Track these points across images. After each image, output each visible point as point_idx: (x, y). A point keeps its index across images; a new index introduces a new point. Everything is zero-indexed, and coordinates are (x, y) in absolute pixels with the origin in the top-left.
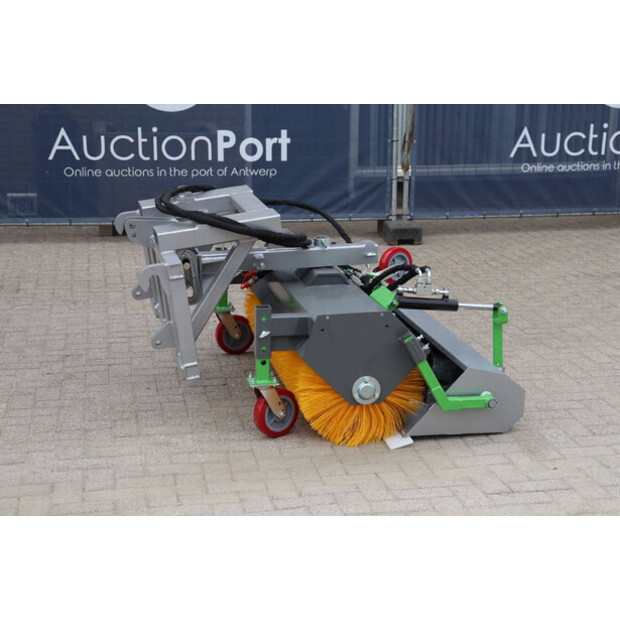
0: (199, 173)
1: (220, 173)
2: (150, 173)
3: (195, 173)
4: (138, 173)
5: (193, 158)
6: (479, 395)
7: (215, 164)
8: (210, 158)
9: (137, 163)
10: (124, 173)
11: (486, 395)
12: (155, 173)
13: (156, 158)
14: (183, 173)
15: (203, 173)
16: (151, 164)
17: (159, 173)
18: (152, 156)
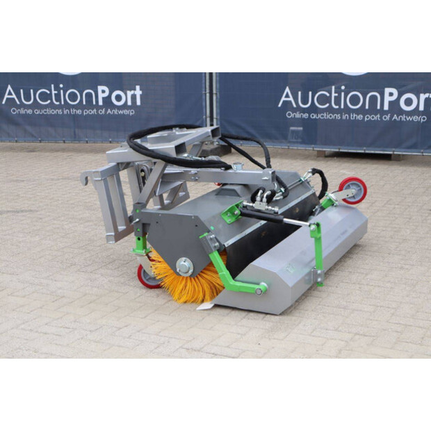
0: (370, 117)
1: (385, 118)
2: (338, 116)
3: (368, 117)
4: (331, 116)
5: (367, 107)
6: (258, 284)
7: (382, 112)
8: (379, 107)
9: (330, 110)
10: (322, 116)
11: (263, 285)
12: (341, 116)
13: (342, 107)
14: (360, 117)
15: (373, 117)
16: (339, 111)
17: (344, 117)
18: (340, 106)
